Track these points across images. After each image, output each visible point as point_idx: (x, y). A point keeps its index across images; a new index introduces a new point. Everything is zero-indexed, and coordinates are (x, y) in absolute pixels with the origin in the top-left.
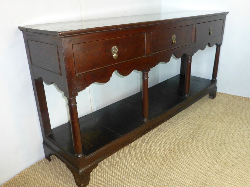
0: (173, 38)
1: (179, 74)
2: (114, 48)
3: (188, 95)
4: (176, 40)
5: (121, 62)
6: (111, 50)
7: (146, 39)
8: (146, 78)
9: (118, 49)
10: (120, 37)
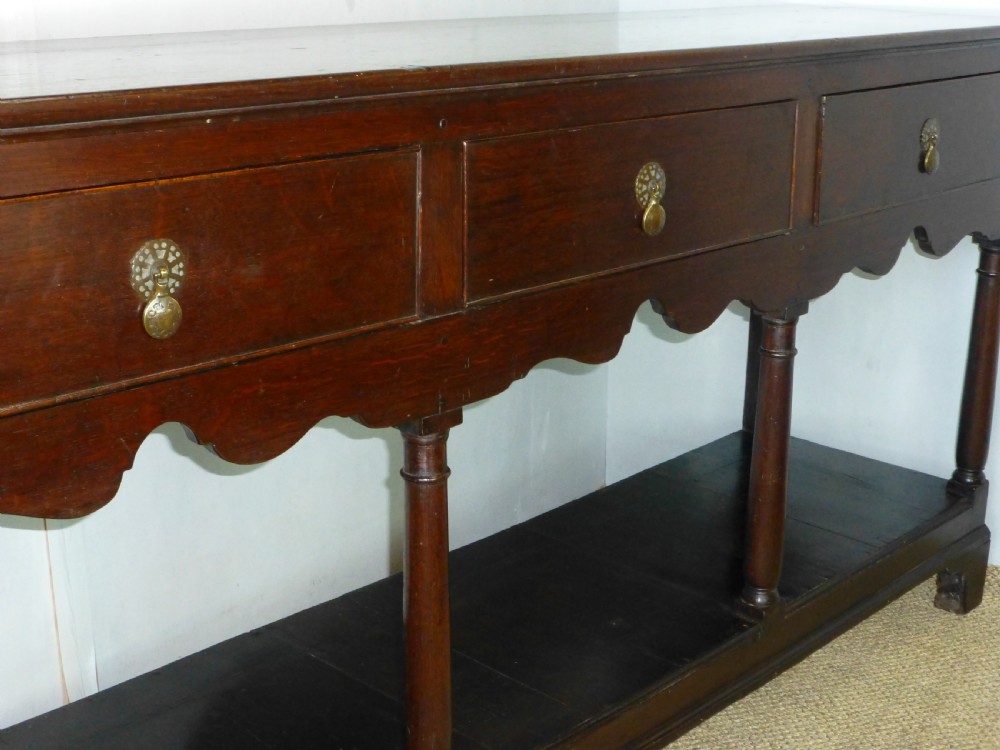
0: (640, 188)
2: (154, 253)
3: (775, 591)
4: (662, 202)
5: (213, 362)
6: (126, 272)
7: (425, 190)
8: (426, 476)
9: (181, 265)
10: (205, 176)
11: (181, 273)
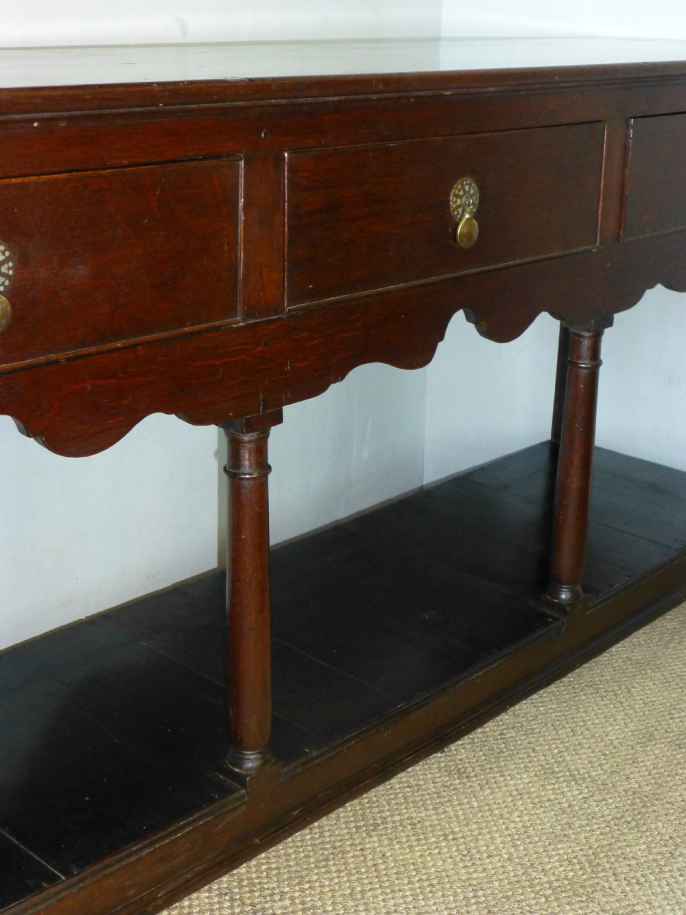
0: (454, 202)
1: (544, 444)
3: (579, 588)
4: (476, 216)
5: (42, 358)
7: (247, 197)
8: (248, 469)
9: (11, 264)
10: (33, 178)
11: (11, 272)
